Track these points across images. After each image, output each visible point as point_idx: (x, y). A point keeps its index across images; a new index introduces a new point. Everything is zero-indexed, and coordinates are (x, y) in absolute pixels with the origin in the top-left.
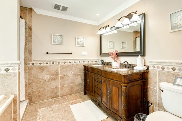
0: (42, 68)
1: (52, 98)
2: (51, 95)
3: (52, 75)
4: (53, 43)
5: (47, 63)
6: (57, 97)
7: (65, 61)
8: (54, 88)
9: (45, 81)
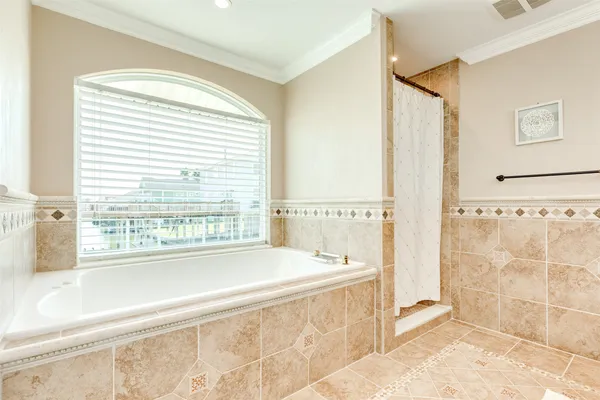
0: (484, 226)
1: (515, 334)
2: (513, 321)
3: (518, 254)
4: (517, 143)
5: (499, 212)
6: (535, 339)
7: (570, 206)
8: (524, 303)
9: (492, 268)
